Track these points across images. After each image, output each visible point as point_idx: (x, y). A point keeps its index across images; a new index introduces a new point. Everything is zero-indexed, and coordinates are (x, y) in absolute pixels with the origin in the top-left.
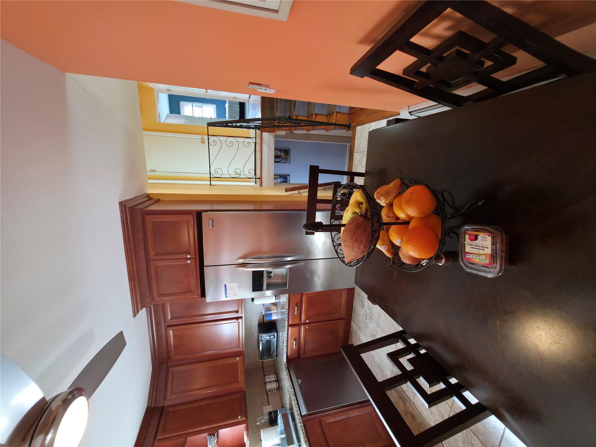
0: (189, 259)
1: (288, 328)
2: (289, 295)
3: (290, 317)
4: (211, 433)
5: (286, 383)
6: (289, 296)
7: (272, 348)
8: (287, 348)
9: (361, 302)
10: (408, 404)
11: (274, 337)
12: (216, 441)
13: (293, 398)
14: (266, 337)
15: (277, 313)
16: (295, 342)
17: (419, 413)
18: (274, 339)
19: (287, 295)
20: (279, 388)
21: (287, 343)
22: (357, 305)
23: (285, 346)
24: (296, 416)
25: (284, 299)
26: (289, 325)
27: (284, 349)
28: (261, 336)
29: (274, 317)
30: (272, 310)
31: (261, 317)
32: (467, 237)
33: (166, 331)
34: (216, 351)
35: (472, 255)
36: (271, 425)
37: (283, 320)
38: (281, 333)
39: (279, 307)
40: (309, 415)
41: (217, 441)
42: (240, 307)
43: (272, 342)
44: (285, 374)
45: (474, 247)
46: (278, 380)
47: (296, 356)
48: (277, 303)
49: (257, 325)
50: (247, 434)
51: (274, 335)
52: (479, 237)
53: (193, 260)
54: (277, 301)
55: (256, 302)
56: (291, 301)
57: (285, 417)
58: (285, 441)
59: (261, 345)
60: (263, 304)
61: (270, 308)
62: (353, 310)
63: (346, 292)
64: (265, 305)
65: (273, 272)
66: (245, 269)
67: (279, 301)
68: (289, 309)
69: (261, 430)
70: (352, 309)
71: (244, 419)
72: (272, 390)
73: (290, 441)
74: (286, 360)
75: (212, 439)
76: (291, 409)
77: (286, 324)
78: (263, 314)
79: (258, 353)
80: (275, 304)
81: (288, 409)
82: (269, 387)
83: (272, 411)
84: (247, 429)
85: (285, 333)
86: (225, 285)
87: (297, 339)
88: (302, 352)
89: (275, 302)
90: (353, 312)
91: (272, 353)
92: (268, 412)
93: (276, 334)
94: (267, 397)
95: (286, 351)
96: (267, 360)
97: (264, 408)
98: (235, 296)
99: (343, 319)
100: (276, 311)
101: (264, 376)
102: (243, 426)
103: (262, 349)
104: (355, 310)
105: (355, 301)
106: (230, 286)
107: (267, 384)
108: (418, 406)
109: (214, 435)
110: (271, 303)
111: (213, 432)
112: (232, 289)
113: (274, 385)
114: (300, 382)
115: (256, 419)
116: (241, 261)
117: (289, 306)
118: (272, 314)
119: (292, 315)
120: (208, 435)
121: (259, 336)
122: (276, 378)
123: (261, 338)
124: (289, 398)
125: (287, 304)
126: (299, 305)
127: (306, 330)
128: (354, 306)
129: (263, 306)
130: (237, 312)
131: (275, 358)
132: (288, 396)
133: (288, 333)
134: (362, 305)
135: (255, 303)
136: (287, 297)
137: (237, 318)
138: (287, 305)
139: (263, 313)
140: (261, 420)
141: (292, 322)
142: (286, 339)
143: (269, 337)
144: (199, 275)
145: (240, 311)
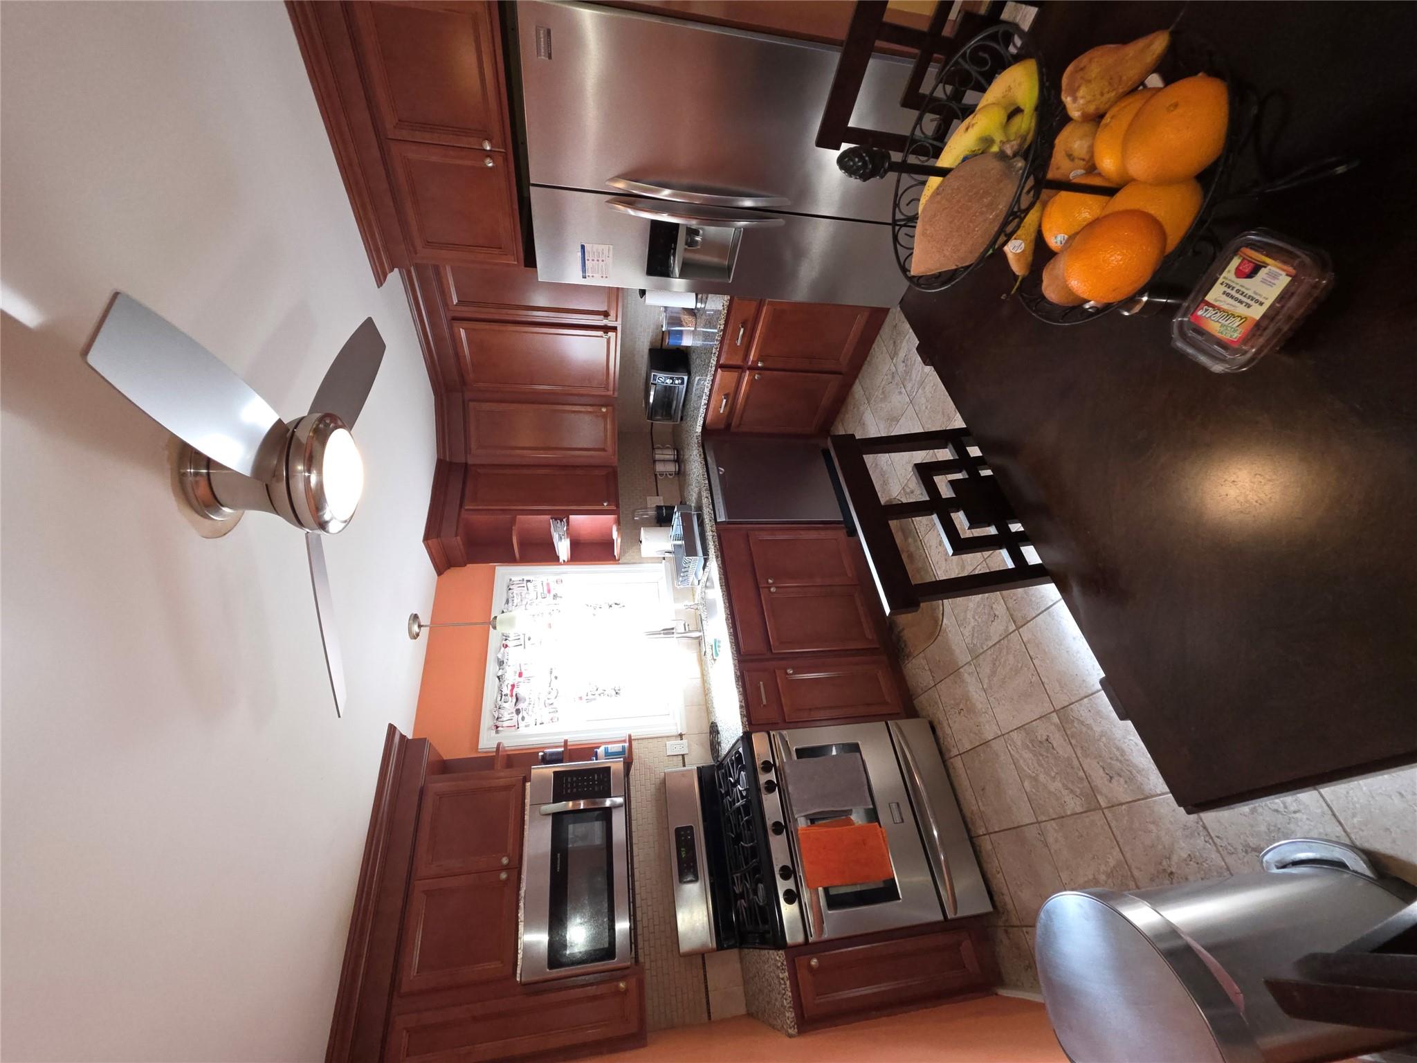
0: (489, 154)
1: (716, 371)
2: (731, 297)
3: (725, 348)
4: (555, 516)
5: (695, 467)
6: (731, 301)
7: (675, 403)
8: (707, 409)
9: (893, 344)
10: (910, 540)
11: (682, 383)
12: (565, 529)
13: (705, 494)
14: (663, 379)
15: (694, 333)
16: (725, 400)
17: (924, 555)
18: (681, 386)
19: (727, 298)
20: (681, 474)
21: (709, 401)
22: (880, 349)
23: (703, 404)
24: (707, 521)
25: (716, 304)
26: (719, 366)
27: (701, 409)
28: (654, 375)
29: (687, 341)
30: (685, 324)
31: (657, 335)
32: (1236, 262)
33: (451, 328)
34: (560, 388)
35: (1214, 312)
36: (658, 525)
37: (707, 351)
38: (697, 378)
39: (701, 321)
40: (728, 523)
41: (567, 529)
42: (614, 305)
43: (677, 391)
44: (694, 453)
45: (1233, 293)
46: (679, 460)
47: (722, 426)
48: (698, 310)
49: (646, 351)
50: (618, 530)
51: (683, 379)
52: (1263, 273)
53: (500, 160)
54: (699, 305)
55: (651, 299)
56: (733, 312)
57: (686, 519)
58: (683, 550)
59: (652, 393)
60: (666, 308)
61: (680, 318)
62: (868, 359)
63: (866, 314)
64: (669, 310)
65: (701, 232)
66: (631, 212)
67: (703, 306)
68: (724, 330)
69: (642, 529)
70: (867, 356)
71: (614, 508)
72: (666, 474)
73: (691, 551)
74: (700, 430)
75: (559, 525)
76: (699, 508)
77: (713, 362)
78: (664, 330)
79: (644, 405)
80: (692, 312)
81: (693, 508)
82: (660, 467)
83: (662, 505)
84: (618, 522)
85: (708, 379)
86: (583, 247)
87: (731, 397)
88: (735, 422)
89: (694, 307)
90: (866, 362)
91: (673, 412)
92: (655, 506)
93: (686, 378)
94: (655, 483)
95: (703, 415)
96: (661, 424)
97: (648, 498)
98: (606, 277)
99: (840, 373)
100: (693, 329)
101: (653, 449)
102: (611, 517)
103: (654, 401)
104: (871, 360)
105: (880, 340)
106: (595, 250)
107: (657, 463)
108: (928, 545)
109: (561, 521)
110: (683, 308)
111: (561, 516)
112: (598, 260)
113: (672, 468)
114: (721, 471)
115: (634, 511)
116: (621, 185)
117: (726, 324)
118: (685, 333)
119: (730, 345)
120: (552, 519)
121: (651, 376)
122: (676, 456)
123: (655, 380)
124: (697, 492)
125: (723, 317)
126: (749, 325)
127: (752, 382)
128: (872, 350)
129: (665, 312)
130: (606, 314)
131: (678, 423)
132: (696, 490)
133: (713, 381)
134: (893, 352)
135: (646, 300)
136: (725, 302)
137: (606, 329)
138: (722, 322)
139: (662, 326)
140: (642, 515)
141: (726, 359)
142: (707, 391)
143: (671, 381)
144: (516, 206)
145: (612, 313)
